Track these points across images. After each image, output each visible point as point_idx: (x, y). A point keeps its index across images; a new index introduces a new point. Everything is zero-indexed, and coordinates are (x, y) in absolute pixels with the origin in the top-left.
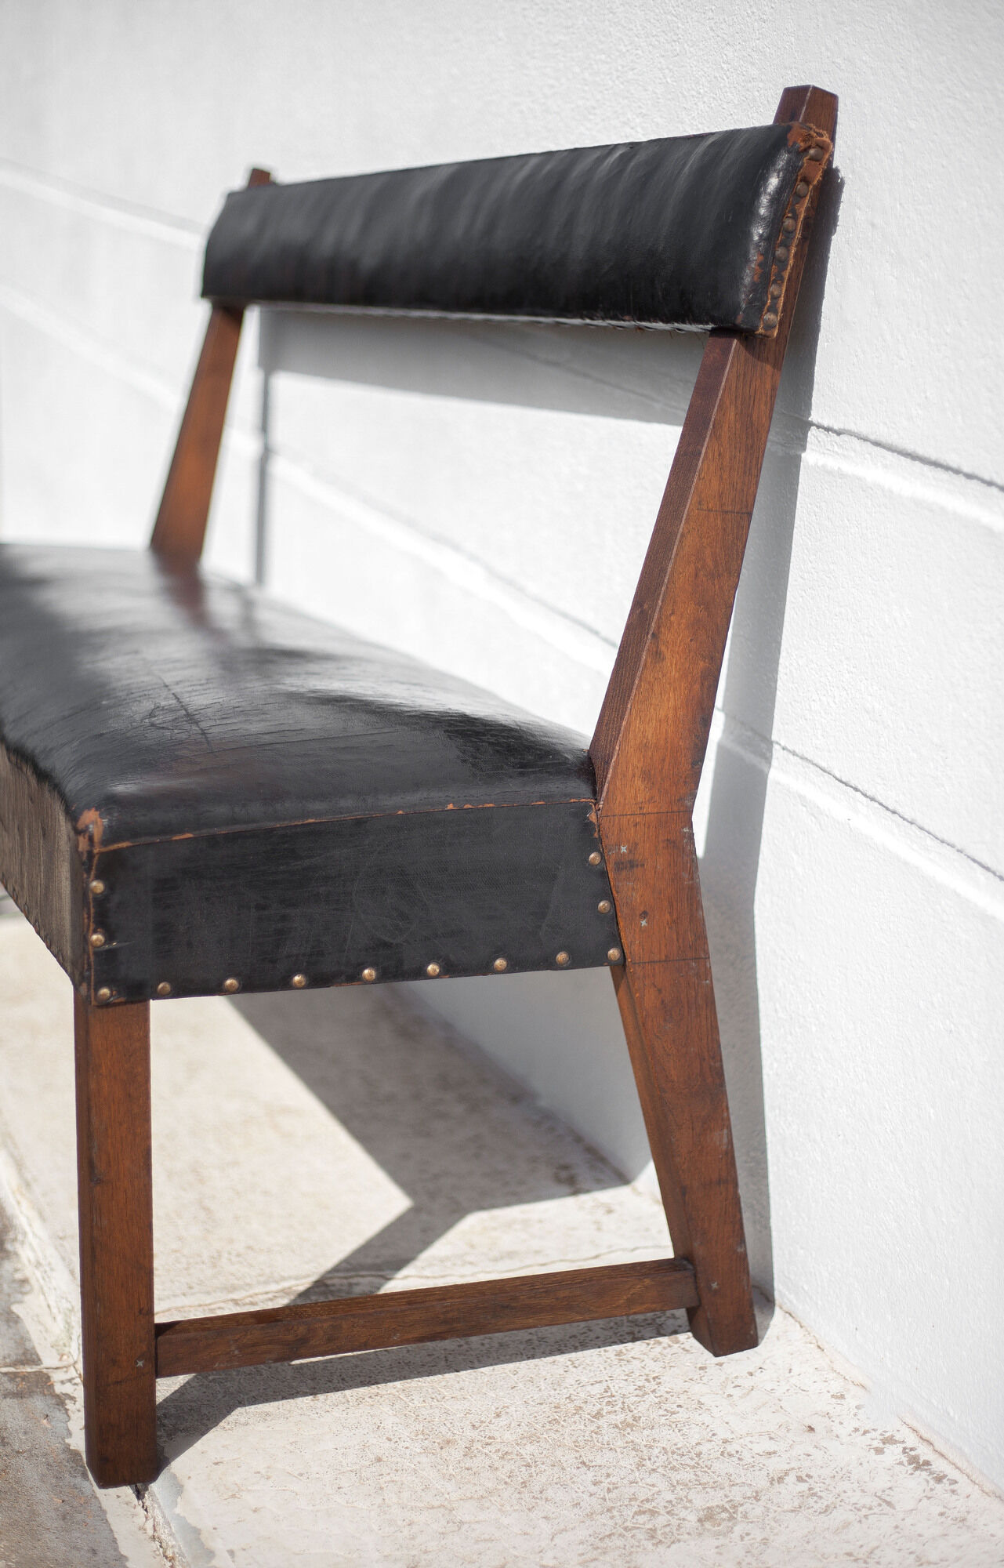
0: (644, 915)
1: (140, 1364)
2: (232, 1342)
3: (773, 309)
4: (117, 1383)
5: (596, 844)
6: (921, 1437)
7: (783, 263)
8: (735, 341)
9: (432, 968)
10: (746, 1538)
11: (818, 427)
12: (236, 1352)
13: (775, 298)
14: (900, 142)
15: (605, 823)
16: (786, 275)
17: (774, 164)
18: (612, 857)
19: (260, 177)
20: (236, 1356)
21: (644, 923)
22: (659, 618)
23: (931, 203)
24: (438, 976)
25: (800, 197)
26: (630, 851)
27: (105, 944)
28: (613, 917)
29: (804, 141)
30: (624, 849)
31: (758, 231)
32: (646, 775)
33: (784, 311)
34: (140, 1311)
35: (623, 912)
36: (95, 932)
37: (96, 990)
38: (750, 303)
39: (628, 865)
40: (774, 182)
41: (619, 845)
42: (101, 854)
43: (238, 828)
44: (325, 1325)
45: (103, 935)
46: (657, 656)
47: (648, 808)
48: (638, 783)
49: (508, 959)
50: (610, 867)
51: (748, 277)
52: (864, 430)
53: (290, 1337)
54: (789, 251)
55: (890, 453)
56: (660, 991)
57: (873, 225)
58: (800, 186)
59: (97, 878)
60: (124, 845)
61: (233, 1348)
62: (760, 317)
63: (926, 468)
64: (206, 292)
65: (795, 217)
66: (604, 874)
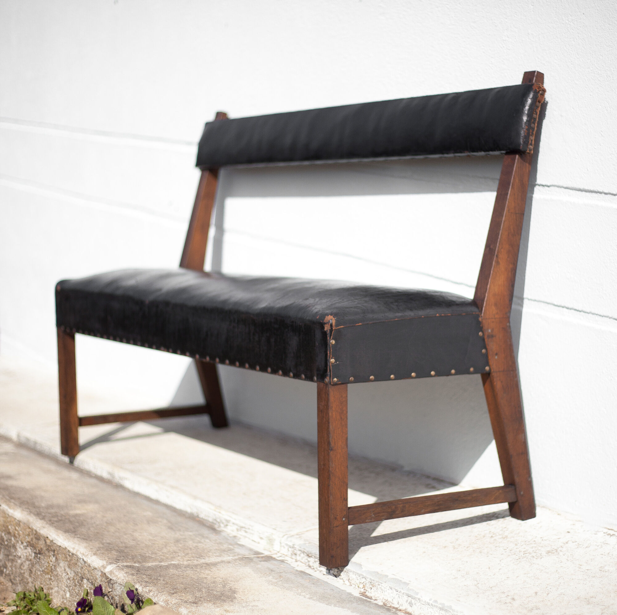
0: (496, 354)
1: (344, 519)
2: (372, 512)
3: (531, 144)
4: (337, 526)
5: (481, 329)
6: (608, 529)
7: (533, 129)
8: (517, 156)
9: (433, 373)
10: (565, 555)
11: (539, 185)
12: (373, 516)
13: (532, 141)
14: (572, 88)
15: (484, 321)
16: (534, 133)
17: (529, 96)
18: (486, 334)
19: (221, 116)
20: (373, 517)
21: (496, 357)
22: (498, 250)
23: (586, 107)
24: (435, 376)
25: (538, 107)
26: (491, 331)
27: (335, 362)
28: (486, 356)
29: (538, 89)
30: (490, 331)
31: (525, 118)
32: (496, 305)
33: (534, 145)
34: (344, 500)
35: (490, 353)
36: (332, 358)
37: (333, 379)
38: (524, 142)
39: (491, 336)
40: (529, 101)
41: (488, 329)
42: (335, 329)
43: (375, 322)
44: (401, 506)
45: (335, 359)
46: (498, 263)
47: (496, 316)
48: (493, 308)
49: (456, 370)
50: (486, 337)
51: (522, 133)
52: (561, 184)
53: (390, 510)
54: (535, 124)
55: (572, 190)
56: (502, 382)
57: (561, 116)
58: (538, 103)
59: (333, 339)
60: (342, 327)
61: (372, 514)
62: (527, 147)
63: (588, 194)
64: (199, 163)
65: (536, 114)
66: (483, 340)
